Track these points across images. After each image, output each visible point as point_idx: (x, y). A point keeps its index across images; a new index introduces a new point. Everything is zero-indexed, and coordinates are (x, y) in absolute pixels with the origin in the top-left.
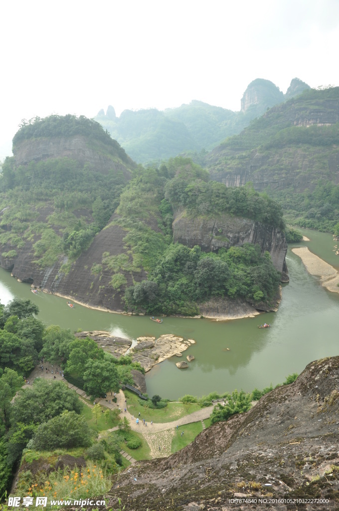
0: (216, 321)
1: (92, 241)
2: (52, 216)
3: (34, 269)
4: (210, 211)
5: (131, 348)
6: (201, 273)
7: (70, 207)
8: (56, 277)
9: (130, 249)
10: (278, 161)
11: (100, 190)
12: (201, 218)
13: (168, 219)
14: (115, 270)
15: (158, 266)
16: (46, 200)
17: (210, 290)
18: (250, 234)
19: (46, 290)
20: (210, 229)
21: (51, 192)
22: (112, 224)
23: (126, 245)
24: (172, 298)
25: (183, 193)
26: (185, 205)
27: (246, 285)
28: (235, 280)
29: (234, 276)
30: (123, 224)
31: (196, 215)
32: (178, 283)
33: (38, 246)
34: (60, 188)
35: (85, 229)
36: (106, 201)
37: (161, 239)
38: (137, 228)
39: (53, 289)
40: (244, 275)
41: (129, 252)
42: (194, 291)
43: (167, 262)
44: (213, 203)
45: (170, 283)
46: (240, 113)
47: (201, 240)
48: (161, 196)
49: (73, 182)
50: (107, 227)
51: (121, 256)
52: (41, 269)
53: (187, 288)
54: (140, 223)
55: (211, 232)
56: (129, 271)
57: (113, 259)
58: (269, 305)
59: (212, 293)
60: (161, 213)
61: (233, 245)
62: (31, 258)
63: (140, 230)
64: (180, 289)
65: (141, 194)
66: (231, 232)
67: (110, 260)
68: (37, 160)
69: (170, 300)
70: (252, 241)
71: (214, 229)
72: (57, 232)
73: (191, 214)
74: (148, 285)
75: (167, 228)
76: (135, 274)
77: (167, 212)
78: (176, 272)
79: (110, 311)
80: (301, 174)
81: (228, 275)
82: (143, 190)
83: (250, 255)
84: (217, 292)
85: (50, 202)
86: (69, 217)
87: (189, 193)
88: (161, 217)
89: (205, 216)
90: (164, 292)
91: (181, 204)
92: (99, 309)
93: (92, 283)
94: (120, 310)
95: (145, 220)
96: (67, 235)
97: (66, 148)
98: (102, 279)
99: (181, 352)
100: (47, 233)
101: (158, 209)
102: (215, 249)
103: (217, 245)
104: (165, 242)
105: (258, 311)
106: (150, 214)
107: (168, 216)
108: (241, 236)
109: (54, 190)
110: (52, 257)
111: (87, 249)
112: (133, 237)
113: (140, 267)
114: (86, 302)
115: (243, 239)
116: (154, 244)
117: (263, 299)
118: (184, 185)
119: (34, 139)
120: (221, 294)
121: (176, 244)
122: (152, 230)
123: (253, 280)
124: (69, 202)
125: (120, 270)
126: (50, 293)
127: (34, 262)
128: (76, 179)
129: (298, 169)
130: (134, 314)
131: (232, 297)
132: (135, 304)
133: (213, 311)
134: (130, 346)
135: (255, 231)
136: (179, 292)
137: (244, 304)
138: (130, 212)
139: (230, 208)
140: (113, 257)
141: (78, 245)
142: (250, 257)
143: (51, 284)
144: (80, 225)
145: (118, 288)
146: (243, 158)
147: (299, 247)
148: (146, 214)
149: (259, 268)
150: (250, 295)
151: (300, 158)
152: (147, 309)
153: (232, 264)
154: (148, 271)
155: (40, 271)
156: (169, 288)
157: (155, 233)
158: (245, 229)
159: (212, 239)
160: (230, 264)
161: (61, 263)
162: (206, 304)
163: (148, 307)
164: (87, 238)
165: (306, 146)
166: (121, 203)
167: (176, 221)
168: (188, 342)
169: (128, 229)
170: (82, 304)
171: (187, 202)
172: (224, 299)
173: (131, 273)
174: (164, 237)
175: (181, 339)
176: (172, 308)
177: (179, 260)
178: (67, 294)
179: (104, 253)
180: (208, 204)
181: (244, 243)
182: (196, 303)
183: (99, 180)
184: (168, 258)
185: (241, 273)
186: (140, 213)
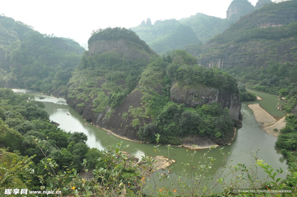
0: (191, 149)
1: (124, 99)
2: (104, 84)
3: (93, 114)
4: (191, 83)
5: (137, 163)
6: (183, 120)
7: (114, 79)
8: (104, 119)
9: (144, 105)
10: (244, 50)
11: (131, 70)
12: (186, 87)
13: (167, 87)
14: (135, 117)
15: (159, 115)
16: (102, 75)
17: (189, 131)
18: (215, 97)
19: (98, 126)
20: (191, 94)
21: (104, 71)
22: (136, 89)
23: (142, 102)
24: (165, 134)
25: (176, 72)
26: (177, 79)
27: (211, 128)
28: (204, 125)
29: (204, 123)
30: (142, 90)
31: (183, 85)
32: (170, 125)
33: (95, 101)
34: (109, 69)
35: (121, 92)
36: (134, 76)
37: (162, 99)
38: (149, 92)
39: (101, 126)
40: (210, 122)
41: (143, 106)
42: (179, 131)
43: (164, 113)
44: (193, 79)
45: (165, 126)
46: (226, 20)
47: (185, 100)
48: (164, 74)
49: (117, 65)
50: (133, 91)
51: (139, 109)
52: (96, 114)
53: (175, 129)
54: (151, 89)
55: (191, 96)
56: (142, 118)
57: (134, 110)
58: (225, 141)
59: (190, 132)
60: (164, 84)
61: (205, 103)
62: (92, 108)
63: (151, 93)
64: (171, 129)
65: (153, 73)
66: (204, 96)
67: (133, 110)
68: (99, 52)
69: (165, 136)
70: (217, 101)
71: (194, 94)
72: (106, 94)
73: (180, 85)
74: (152, 126)
75: (167, 93)
76: (146, 119)
77: (168, 83)
78: (169, 119)
79: (130, 140)
80: (259, 57)
81: (199, 122)
82: (155, 70)
83: (215, 110)
84: (192, 132)
85: (104, 76)
86: (113, 85)
87: (179, 73)
88: (164, 86)
89: (188, 86)
90: (161, 130)
91: (175, 79)
92: (124, 138)
93: (122, 123)
94: (136, 140)
95: (154, 88)
96: (111, 95)
97: (114, 46)
98: (127, 121)
99: (165, 167)
100: (101, 94)
101: (162, 81)
102: (194, 106)
103: (195, 103)
104: (165, 101)
105: (218, 144)
106: (158, 84)
107: (167, 85)
108: (210, 98)
109: (106, 70)
110: (102, 108)
111: (121, 104)
112: (146, 97)
113: (149, 115)
114: (118, 134)
115: (211, 100)
116: (158, 102)
117: (221, 137)
118: (177, 68)
119: (98, 41)
120: (195, 133)
121: (171, 102)
122: (158, 93)
123: (215, 126)
124: (113, 77)
125: (137, 117)
126: (100, 128)
127: (93, 110)
128: (119, 63)
129: (257, 54)
130: (143, 142)
131: (202, 135)
132: (144, 137)
133: (190, 143)
134: (137, 161)
135: (219, 95)
136: (170, 131)
137: (209, 140)
138: (146, 83)
139: (203, 82)
140: (134, 109)
141: (116, 102)
142: (215, 111)
143: (101, 123)
144: (119, 90)
145: (135, 127)
146: (223, 48)
147: (253, 104)
148: (155, 84)
149: (219, 118)
150: (212, 134)
151: (259, 47)
152: (151, 140)
153: (203, 115)
154: (153, 117)
155: (95, 115)
156: (164, 128)
157: (159, 96)
158: (213, 94)
159: (192, 99)
160: (202, 115)
161: (107, 111)
162: (186, 139)
163: (152, 139)
164: (121, 98)
165: (263, 40)
166: (142, 77)
167: (172, 89)
168: (171, 161)
169: (144, 93)
170: (116, 135)
171: (178, 77)
172: (197, 136)
173: (143, 119)
174: (165, 98)
175: (167, 159)
176: (165, 140)
177: (171, 112)
178: (108, 129)
179: (130, 106)
180: (190, 79)
181: (212, 102)
182: (180, 138)
183: (132, 64)
184: (165, 111)
185: (208, 121)
186: (151, 83)
